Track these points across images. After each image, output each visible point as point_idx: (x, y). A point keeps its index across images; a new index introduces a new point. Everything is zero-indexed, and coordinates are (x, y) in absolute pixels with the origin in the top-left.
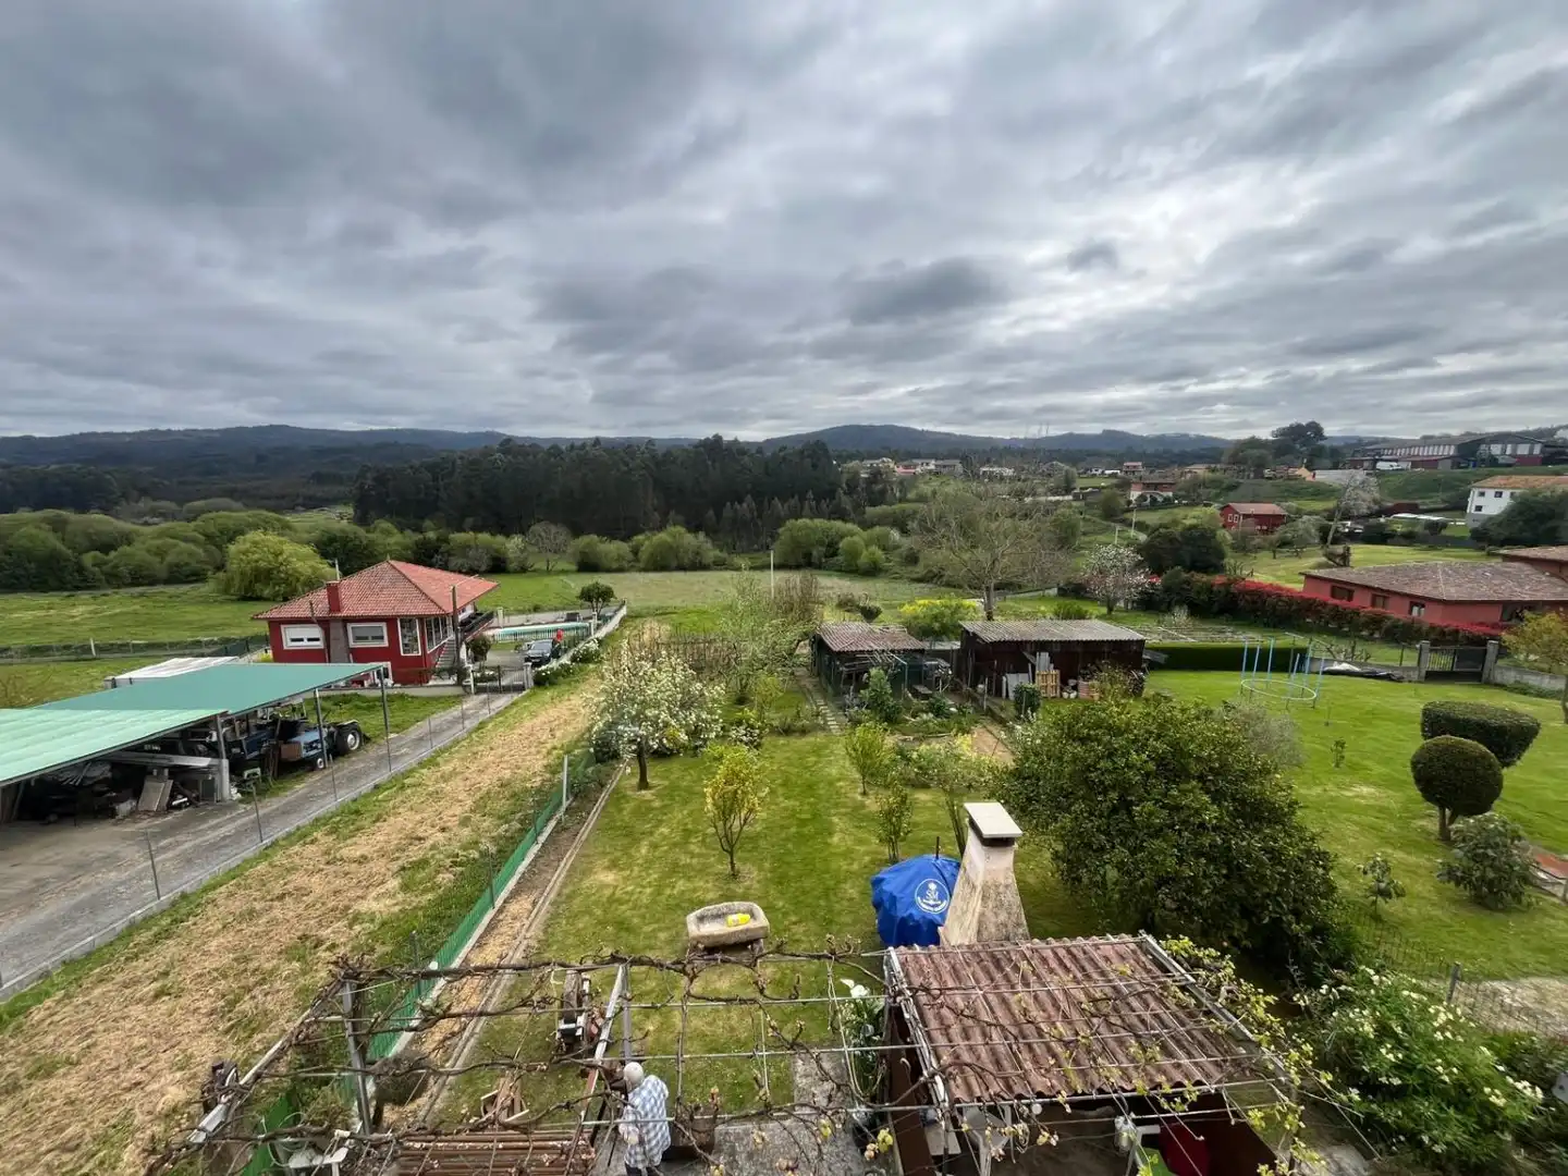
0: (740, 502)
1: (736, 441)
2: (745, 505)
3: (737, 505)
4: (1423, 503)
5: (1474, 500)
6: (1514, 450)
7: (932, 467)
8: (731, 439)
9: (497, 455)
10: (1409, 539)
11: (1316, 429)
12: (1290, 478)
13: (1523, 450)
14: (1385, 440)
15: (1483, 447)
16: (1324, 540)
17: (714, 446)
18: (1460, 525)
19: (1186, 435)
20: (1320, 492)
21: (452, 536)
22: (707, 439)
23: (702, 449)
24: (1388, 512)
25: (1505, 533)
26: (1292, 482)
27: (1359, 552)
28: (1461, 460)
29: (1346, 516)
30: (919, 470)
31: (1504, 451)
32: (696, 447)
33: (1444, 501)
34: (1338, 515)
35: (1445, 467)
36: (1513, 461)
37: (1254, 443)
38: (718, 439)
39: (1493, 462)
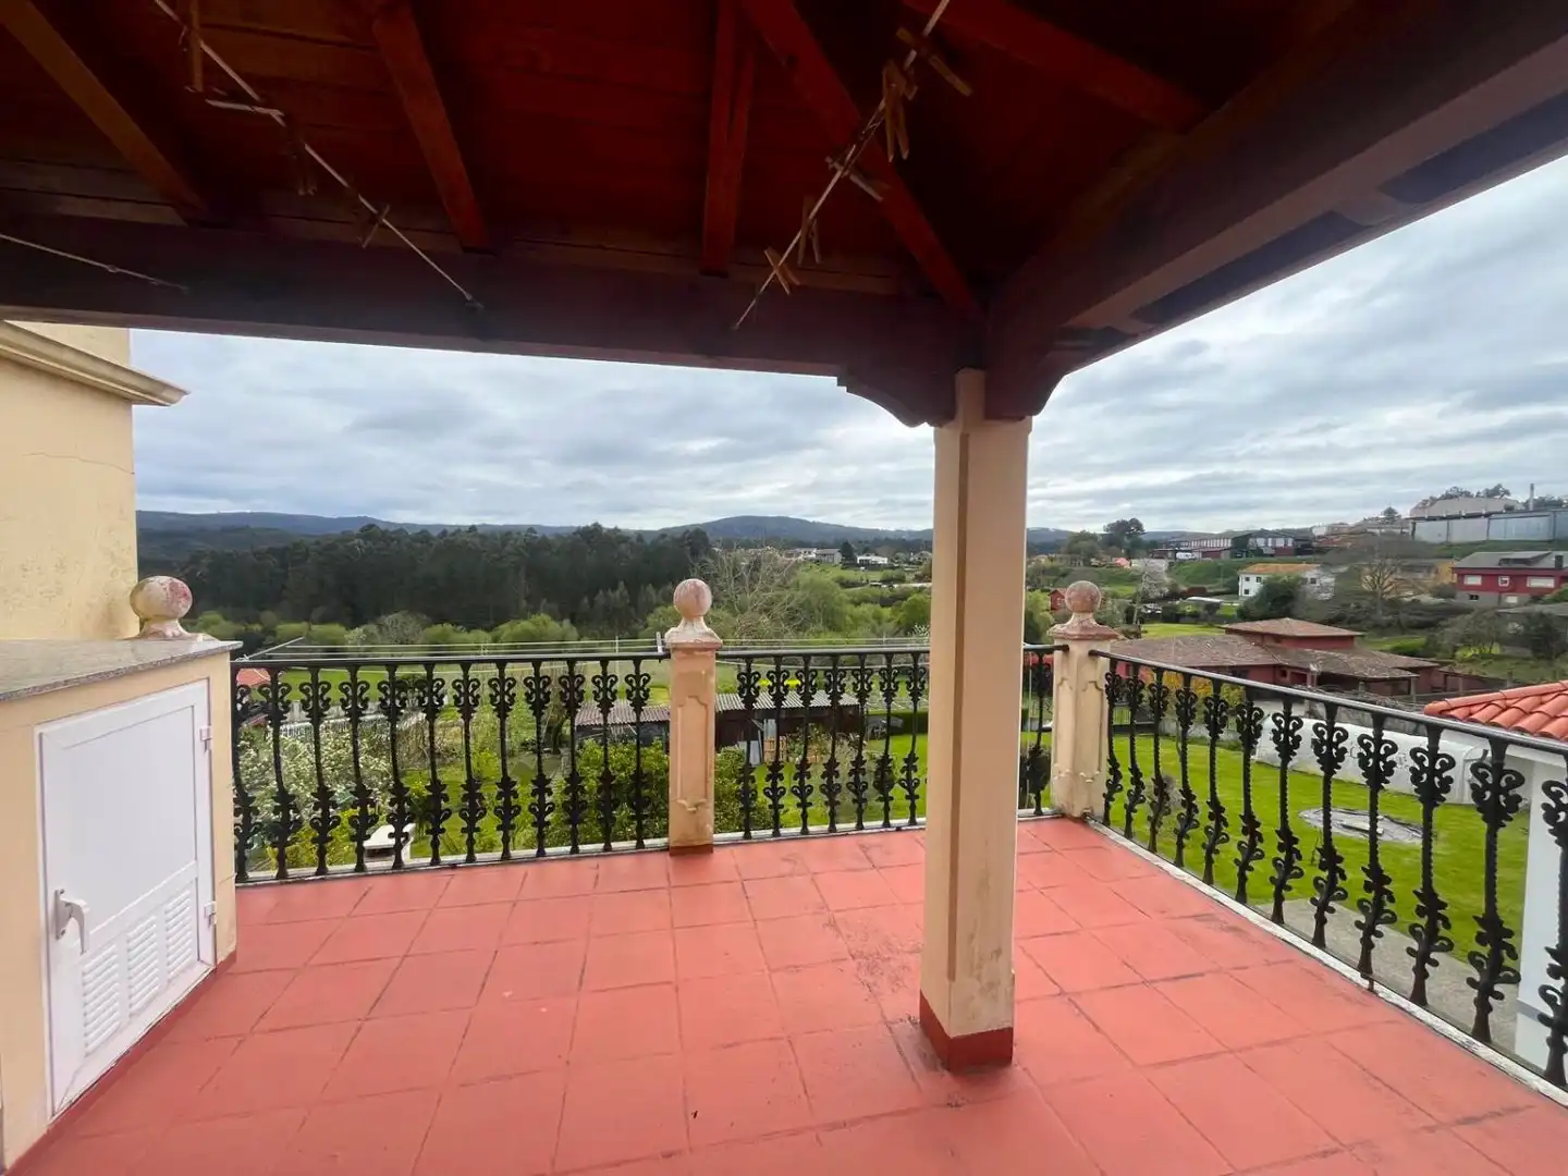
0: (615, 588)
1: (616, 530)
2: (618, 593)
3: (610, 593)
4: (1210, 588)
5: (1243, 585)
6: (1274, 542)
7: (814, 556)
8: (612, 527)
9: (356, 541)
10: (1195, 618)
11: (1137, 525)
12: (1111, 566)
13: (1280, 543)
14: (1183, 534)
15: (1251, 540)
16: (1129, 620)
17: (592, 535)
18: (1230, 606)
19: (1047, 530)
20: (1134, 579)
21: (280, 627)
22: (587, 527)
23: (579, 536)
24: (1184, 595)
25: (1260, 611)
26: (1114, 570)
27: (1154, 631)
28: (1236, 551)
29: (1146, 600)
30: (801, 558)
31: (1266, 543)
32: (574, 534)
33: (1225, 586)
34: (1139, 599)
35: (1225, 556)
36: (1273, 552)
37: (1084, 536)
38: (597, 527)
39: (1259, 552)
